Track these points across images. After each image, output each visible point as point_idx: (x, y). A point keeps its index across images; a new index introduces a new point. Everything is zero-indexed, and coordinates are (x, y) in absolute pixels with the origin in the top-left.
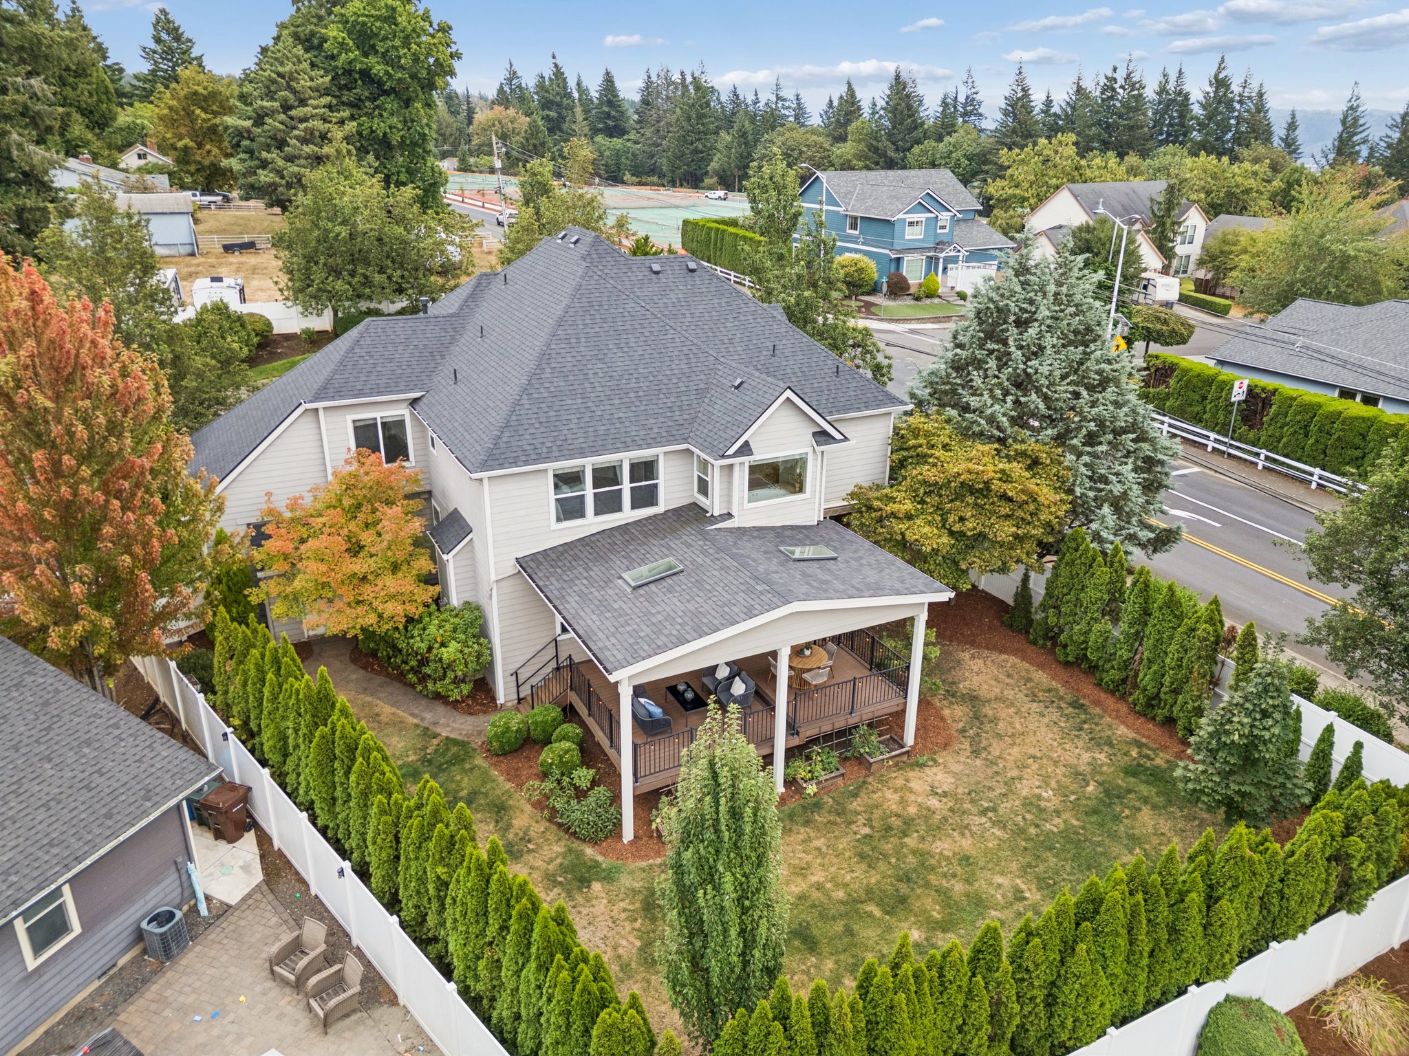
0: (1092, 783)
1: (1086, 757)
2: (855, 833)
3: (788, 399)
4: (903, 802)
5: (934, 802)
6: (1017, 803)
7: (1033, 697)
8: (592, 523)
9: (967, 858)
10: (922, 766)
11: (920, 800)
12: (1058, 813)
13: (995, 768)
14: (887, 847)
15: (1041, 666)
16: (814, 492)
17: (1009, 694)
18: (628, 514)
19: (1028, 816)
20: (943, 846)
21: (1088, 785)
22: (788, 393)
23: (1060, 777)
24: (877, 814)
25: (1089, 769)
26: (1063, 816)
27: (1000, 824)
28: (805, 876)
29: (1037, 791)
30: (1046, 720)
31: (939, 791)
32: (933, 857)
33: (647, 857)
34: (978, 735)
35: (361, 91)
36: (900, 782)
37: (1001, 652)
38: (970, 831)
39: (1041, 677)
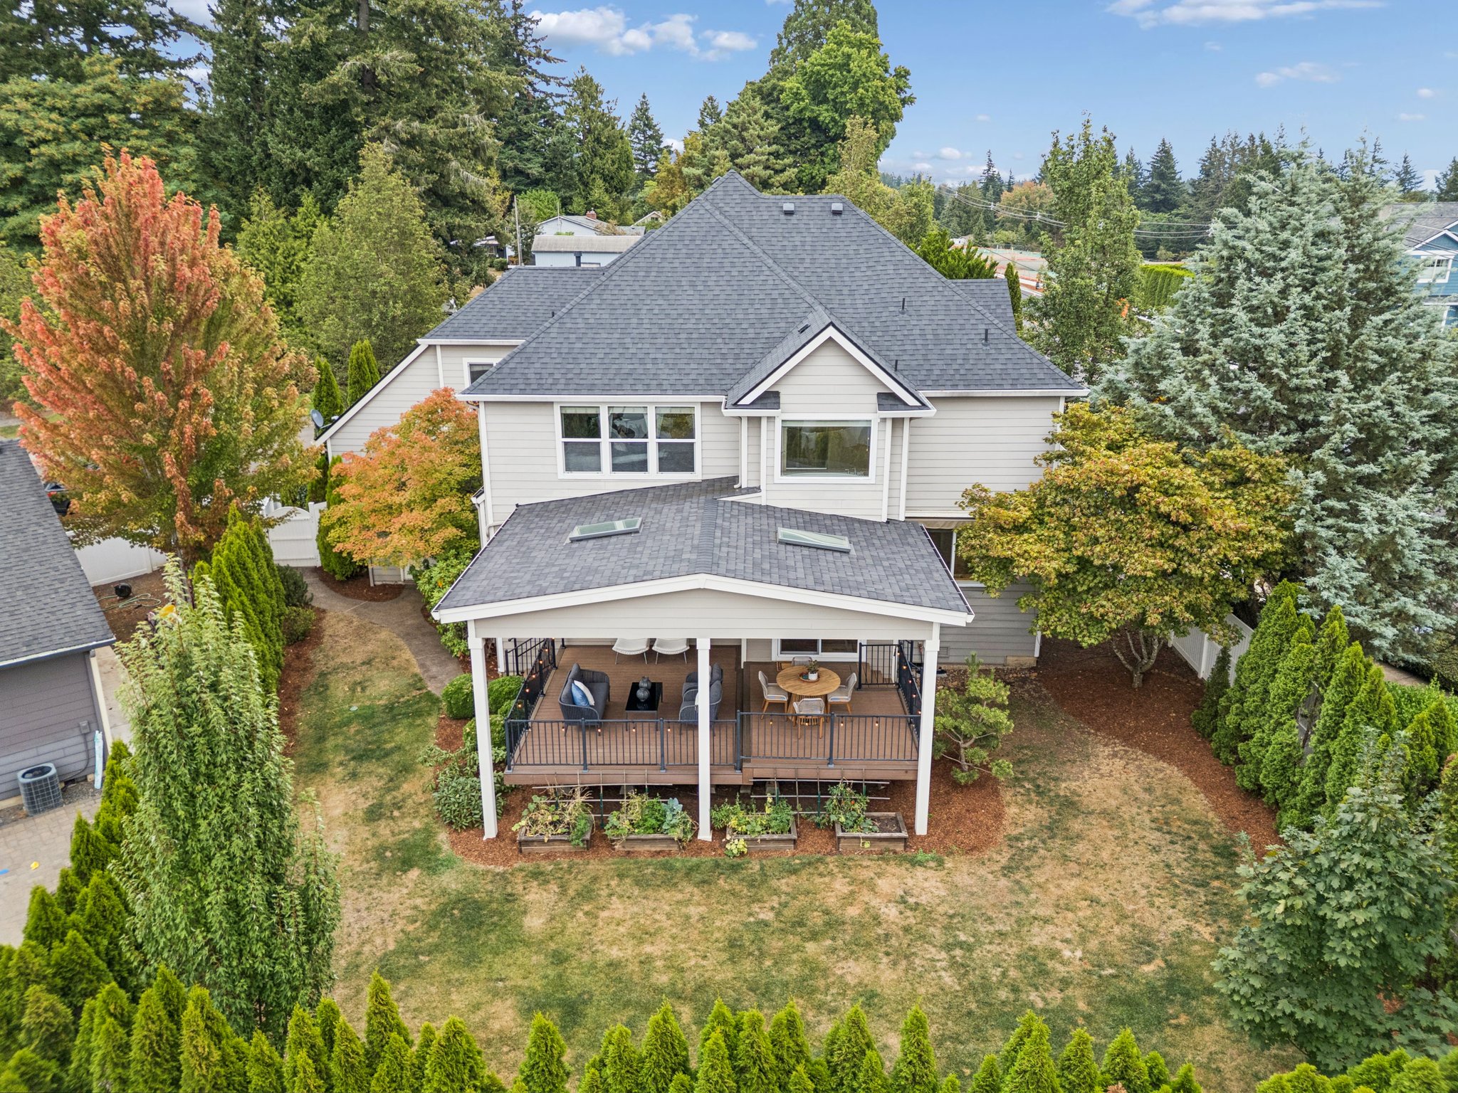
0: (1159, 962)
1: (1179, 923)
2: (750, 915)
3: (830, 339)
4: (850, 899)
5: (891, 913)
6: (1012, 951)
7: (1162, 825)
8: (606, 479)
9: (873, 995)
10: (914, 863)
11: (875, 902)
12: (1065, 983)
13: (1021, 897)
14: (775, 944)
15: (1207, 789)
16: (879, 476)
17: (1128, 812)
18: (653, 477)
19: (1013, 973)
20: (854, 970)
21: (1149, 961)
22: (831, 332)
23: (1111, 938)
24: (802, 901)
25: (1168, 941)
26: (1069, 992)
27: (960, 969)
28: (641, 941)
29: (1058, 944)
30: (1155, 858)
31: (911, 900)
32: (825, 977)
33: (494, 861)
34: (1034, 850)
35: (809, 139)
36: (866, 874)
37: (1162, 758)
38: (910, 963)
39: (1198, 803)
